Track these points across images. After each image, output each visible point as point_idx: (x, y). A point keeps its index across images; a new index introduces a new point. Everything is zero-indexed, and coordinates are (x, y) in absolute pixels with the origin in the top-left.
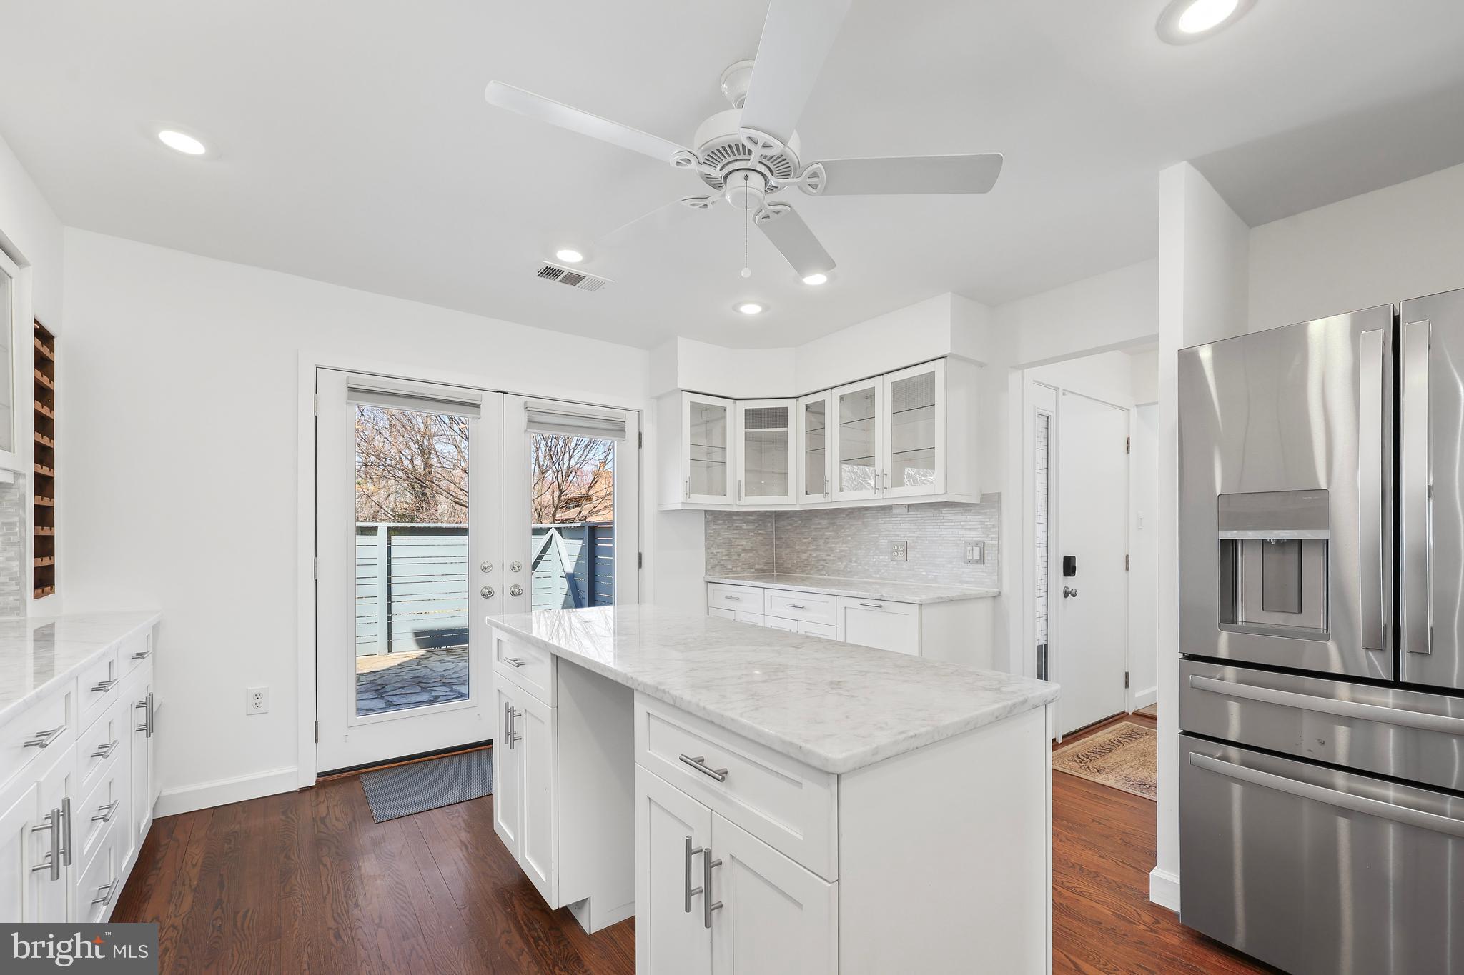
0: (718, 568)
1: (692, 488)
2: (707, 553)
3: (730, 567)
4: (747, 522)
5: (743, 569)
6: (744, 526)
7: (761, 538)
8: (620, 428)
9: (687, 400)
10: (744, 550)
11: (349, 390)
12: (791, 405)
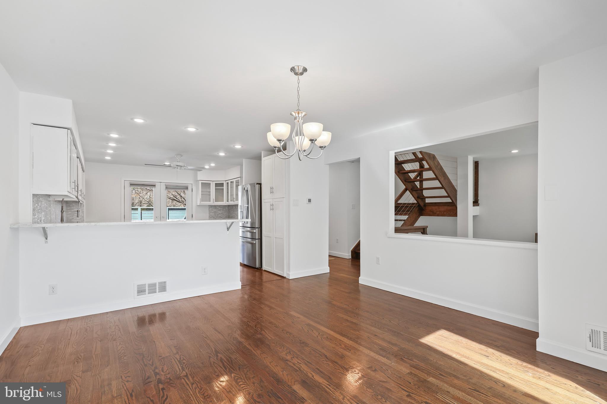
0: (212, 218)
1: (202, 200)
2: (209, 214)
3: (215, 217)
5: (219, 218)
6: (219, 208)
7: (224, 211)
8: (187, 188)
9: (200, 182)
10: (219, 214)
11: (130, 184)
12: (224, 182)
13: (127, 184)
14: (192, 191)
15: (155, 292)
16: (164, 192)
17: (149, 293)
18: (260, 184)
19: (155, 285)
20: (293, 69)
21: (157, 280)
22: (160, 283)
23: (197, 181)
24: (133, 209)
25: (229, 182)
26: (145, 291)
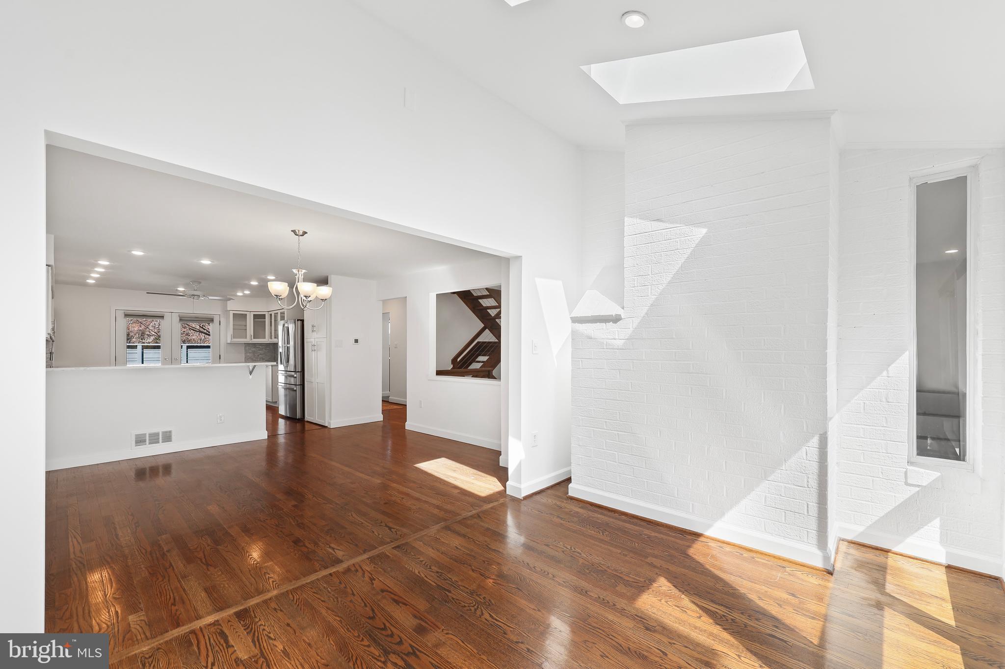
0: (249, 359)
1: (234, 336)
2: (245, 355)
3: (255, 359)
4: (262, 346)
5: (260, 360)
6: (261, 347)
7: (268, 351)
8: (212, 320)
9: (231, 313)
10: (260, 354)
11: (125, 315)
12: (266, 314)
13: (120, 315)
14: (220, 324)
15: (158, 442)
16: (177, 327)
17: (150, 443)
18: (303, 321)
19: (158, 434)
20: (294, 231)
21: (160, 429)
22: (163, 433)
23: (227, 312)
24: (129, 347)
25: (273, 313)
26: (145, 441)
